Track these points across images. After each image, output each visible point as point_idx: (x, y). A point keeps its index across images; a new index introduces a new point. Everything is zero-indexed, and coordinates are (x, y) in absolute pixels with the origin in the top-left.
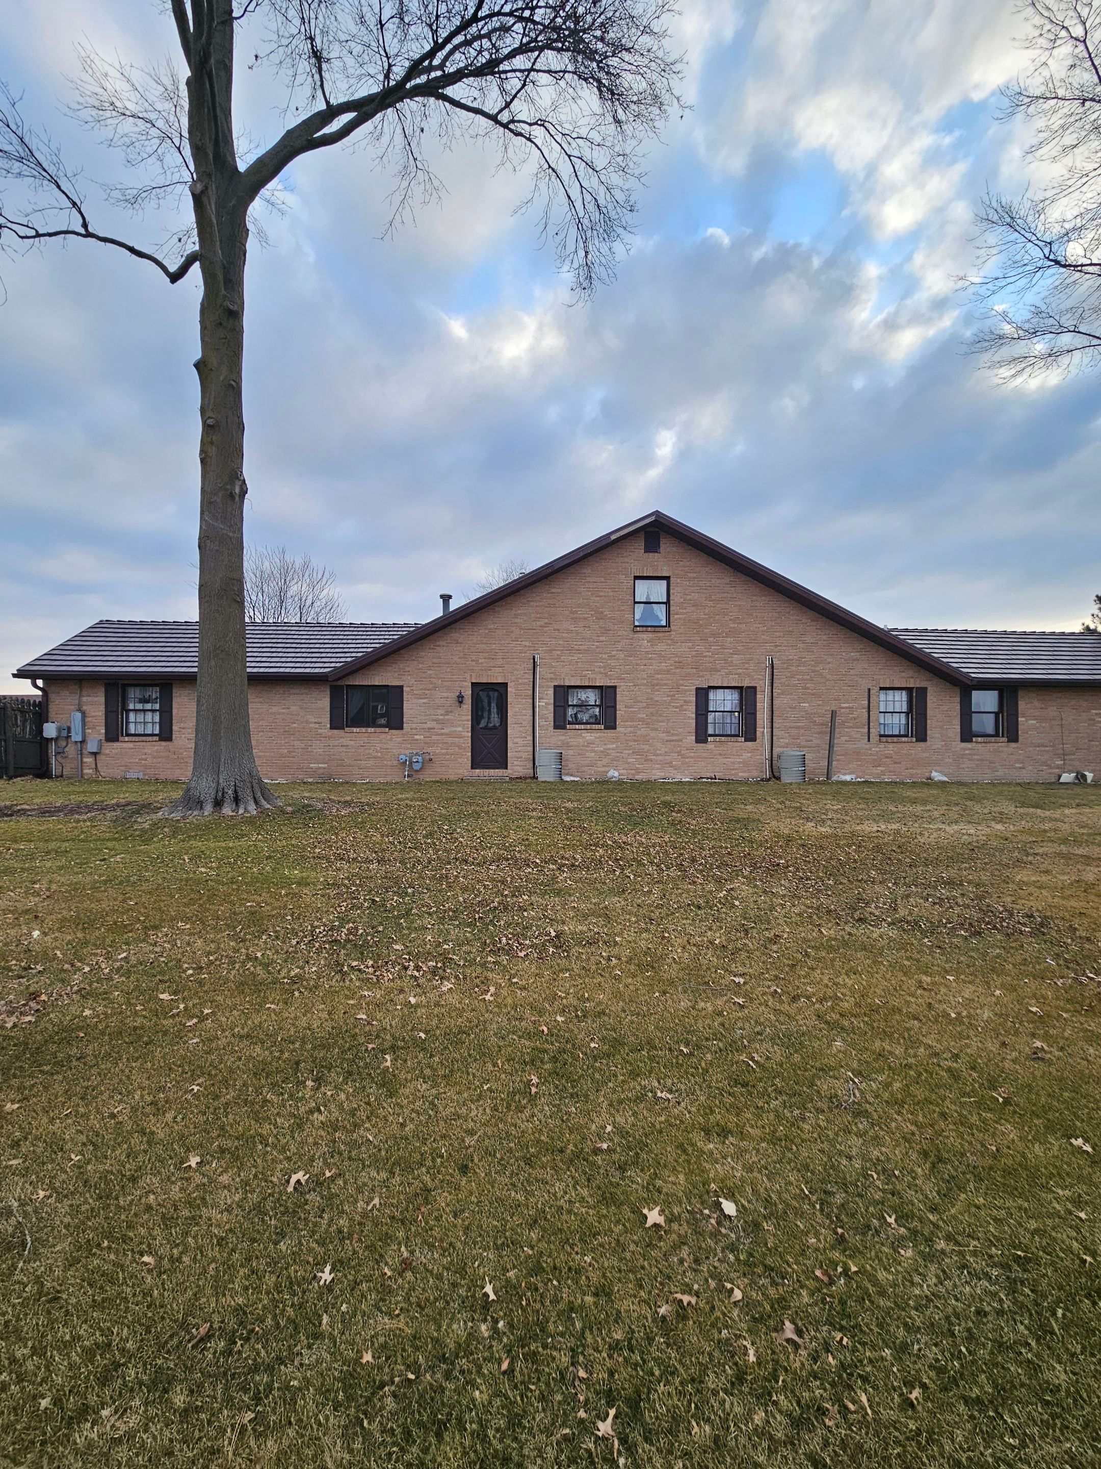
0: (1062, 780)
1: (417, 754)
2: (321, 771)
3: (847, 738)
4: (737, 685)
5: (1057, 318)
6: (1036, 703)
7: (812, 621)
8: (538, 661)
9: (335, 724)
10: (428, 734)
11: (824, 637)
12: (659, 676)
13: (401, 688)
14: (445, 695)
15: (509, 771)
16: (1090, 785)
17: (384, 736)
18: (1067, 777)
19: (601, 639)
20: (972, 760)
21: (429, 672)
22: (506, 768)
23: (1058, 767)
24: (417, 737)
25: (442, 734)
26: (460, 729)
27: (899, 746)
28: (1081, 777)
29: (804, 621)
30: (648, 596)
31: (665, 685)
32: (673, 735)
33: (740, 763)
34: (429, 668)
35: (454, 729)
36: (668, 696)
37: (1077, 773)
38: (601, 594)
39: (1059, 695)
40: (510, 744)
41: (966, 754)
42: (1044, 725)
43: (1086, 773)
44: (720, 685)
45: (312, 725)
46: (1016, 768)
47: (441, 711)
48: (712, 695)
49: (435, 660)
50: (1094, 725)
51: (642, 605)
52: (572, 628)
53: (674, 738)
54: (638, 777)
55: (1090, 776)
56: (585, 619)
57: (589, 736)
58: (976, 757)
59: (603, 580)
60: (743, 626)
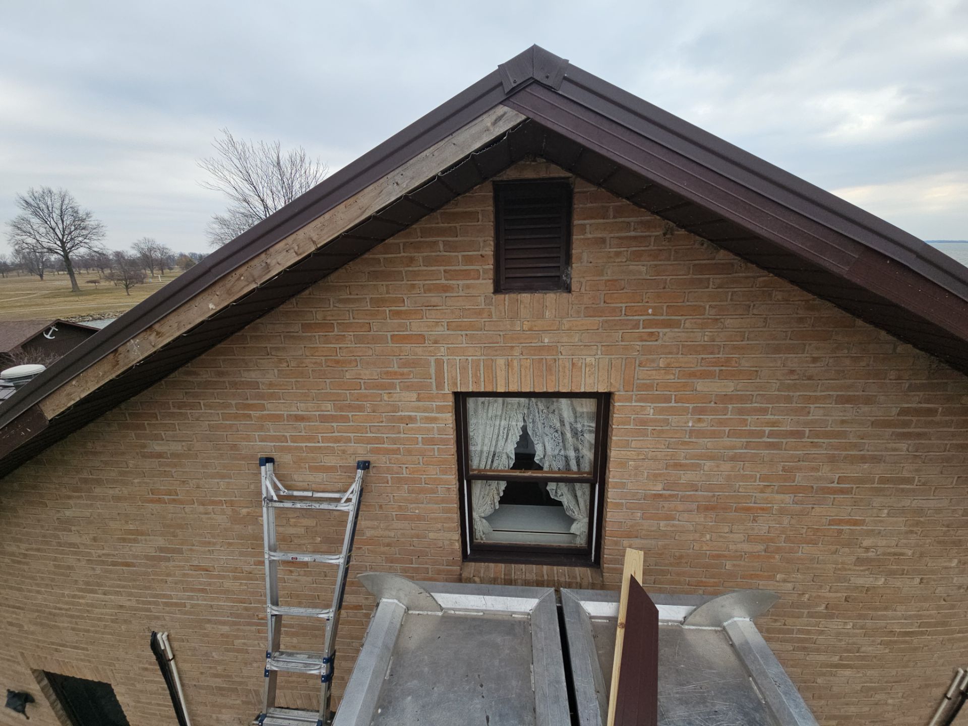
59: (328, 408)
60: (909, 585)
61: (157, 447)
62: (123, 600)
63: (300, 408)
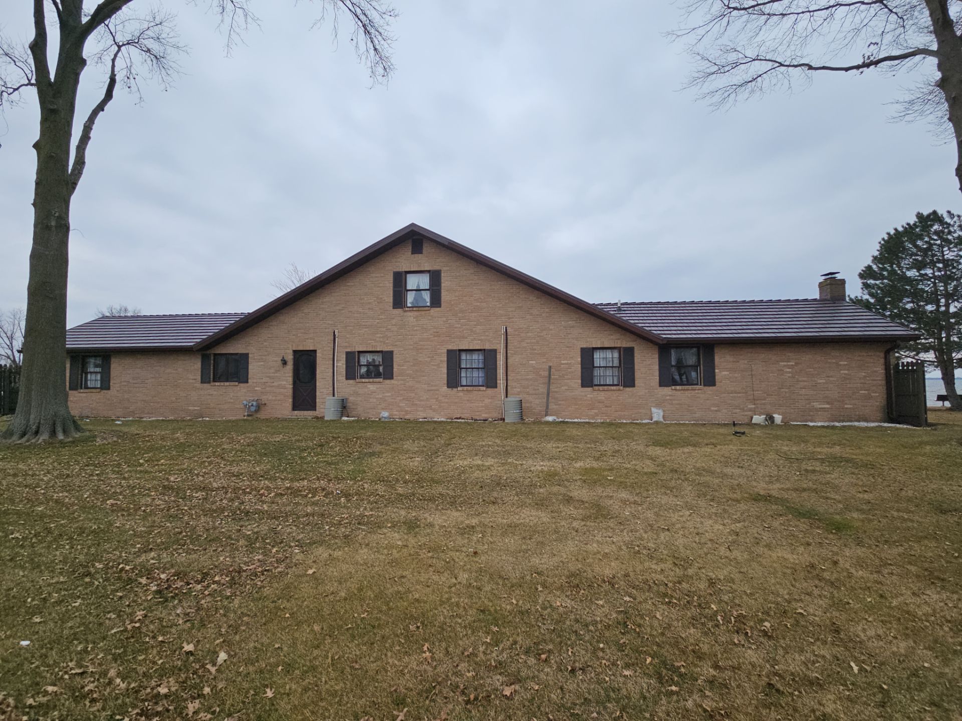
0: (754, 421)
1: (253, 401)
2: (196, 412)
3: (566, 388)
4: (479, 348)
5: (743, 52)
6: (729, 358)
7: (538, 298)
8: (336, 333)
9: (204, 380)
10: (264, 387)
11: (547, 310)
12: (421, 343)
13: (247, 355)
14: (275, 359)
15: (317, 412)
16: (778, 425)
17: (235, 388)
18: (758, 419)
19: (381, 317)
20: (672, 404)
21: (265, 344)
22: (315, 410)
23: (750, 410)
24: (256, 389)
25: (272, 387)
26: (285, 383)
27: (609, 393)
28: (771, 419)
29: (531, 298)
30: (418, 285)
31: (427, 349)
32: (432, 386)
33: (482, 407)
34: (265, 341)
35: (280, 383)
36: (429, 357)
37: (767, 415)
38: (381, 285)
39: (750, 350)
40: (318, 394)
41: (667, 400)
42: (736, 375)
43: (775, 416)
44: (467, 348)
45: (191, 381)
46: (711, 411)
47: (272, 371)
48: (463, 356)
49: (270, 336)
50: (782, 375)
51: (414, 292)
52: (360, 310)
53: (433, 388)
54: (407, 417)
55: (778, 418)
56: (370, 303)
57: (372, 387)
58: (676, 402)
59: (382, 275)
60: (484, 305)
61: (349, 284)
62: (330, 322)
63: (377, 275)
